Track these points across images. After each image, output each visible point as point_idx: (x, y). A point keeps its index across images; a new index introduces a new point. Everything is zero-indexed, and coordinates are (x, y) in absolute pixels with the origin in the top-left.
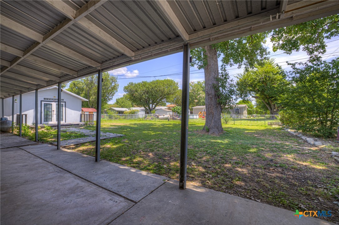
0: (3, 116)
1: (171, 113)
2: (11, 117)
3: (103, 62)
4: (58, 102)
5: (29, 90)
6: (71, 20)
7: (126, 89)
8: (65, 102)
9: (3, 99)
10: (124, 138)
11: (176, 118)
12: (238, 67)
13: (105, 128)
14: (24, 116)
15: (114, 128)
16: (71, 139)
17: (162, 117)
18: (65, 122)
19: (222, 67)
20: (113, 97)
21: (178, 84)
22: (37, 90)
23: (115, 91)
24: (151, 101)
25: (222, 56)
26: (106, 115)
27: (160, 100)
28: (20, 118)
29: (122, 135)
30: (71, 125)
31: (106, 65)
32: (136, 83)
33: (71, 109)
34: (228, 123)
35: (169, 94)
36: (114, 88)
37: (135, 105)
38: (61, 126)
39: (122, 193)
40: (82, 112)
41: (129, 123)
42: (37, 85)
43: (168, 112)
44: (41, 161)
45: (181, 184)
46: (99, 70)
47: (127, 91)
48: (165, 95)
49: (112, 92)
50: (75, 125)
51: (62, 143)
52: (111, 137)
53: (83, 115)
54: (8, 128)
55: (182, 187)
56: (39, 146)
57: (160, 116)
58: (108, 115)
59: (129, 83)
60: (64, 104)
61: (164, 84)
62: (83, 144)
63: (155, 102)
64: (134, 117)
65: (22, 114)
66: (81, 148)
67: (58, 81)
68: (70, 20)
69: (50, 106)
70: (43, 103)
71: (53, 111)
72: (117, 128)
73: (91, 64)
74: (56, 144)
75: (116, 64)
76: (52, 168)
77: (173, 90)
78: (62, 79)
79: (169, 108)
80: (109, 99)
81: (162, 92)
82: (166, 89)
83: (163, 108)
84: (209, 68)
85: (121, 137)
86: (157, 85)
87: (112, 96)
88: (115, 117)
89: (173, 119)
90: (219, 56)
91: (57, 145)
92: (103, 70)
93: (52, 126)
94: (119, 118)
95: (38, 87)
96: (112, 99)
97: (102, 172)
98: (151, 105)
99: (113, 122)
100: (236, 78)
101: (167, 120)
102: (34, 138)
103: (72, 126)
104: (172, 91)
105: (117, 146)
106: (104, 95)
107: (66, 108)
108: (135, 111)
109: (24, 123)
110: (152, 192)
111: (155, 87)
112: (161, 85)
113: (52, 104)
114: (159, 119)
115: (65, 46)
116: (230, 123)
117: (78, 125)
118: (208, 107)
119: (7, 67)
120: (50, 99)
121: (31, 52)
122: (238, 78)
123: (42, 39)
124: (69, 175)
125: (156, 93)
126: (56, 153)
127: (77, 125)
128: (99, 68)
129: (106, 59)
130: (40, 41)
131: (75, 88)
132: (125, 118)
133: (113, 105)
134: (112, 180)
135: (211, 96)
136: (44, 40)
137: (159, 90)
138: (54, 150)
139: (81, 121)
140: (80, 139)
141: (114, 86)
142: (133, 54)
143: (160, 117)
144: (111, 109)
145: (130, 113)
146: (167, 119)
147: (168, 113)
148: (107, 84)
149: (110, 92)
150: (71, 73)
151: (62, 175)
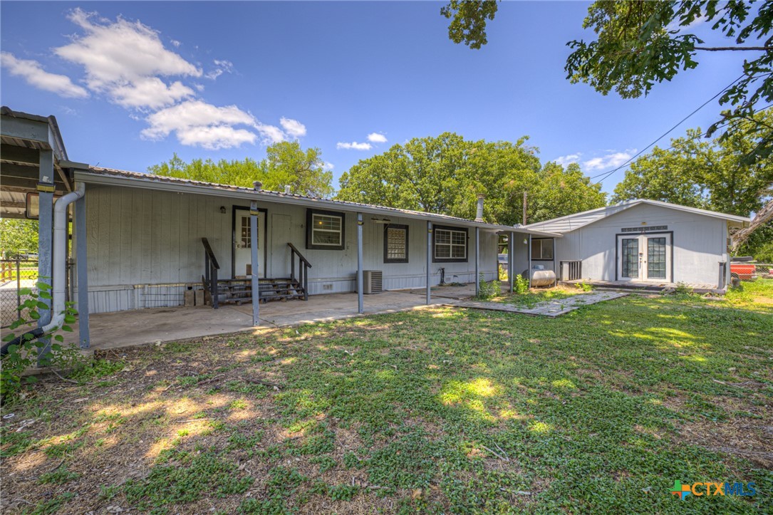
8: (672, 233)
18: (672, 281)
60: (668, 236)
69: (635, 243)
70: (620, 238)
71: (641, 254)
113: (638, 239)
120: (634, 230)
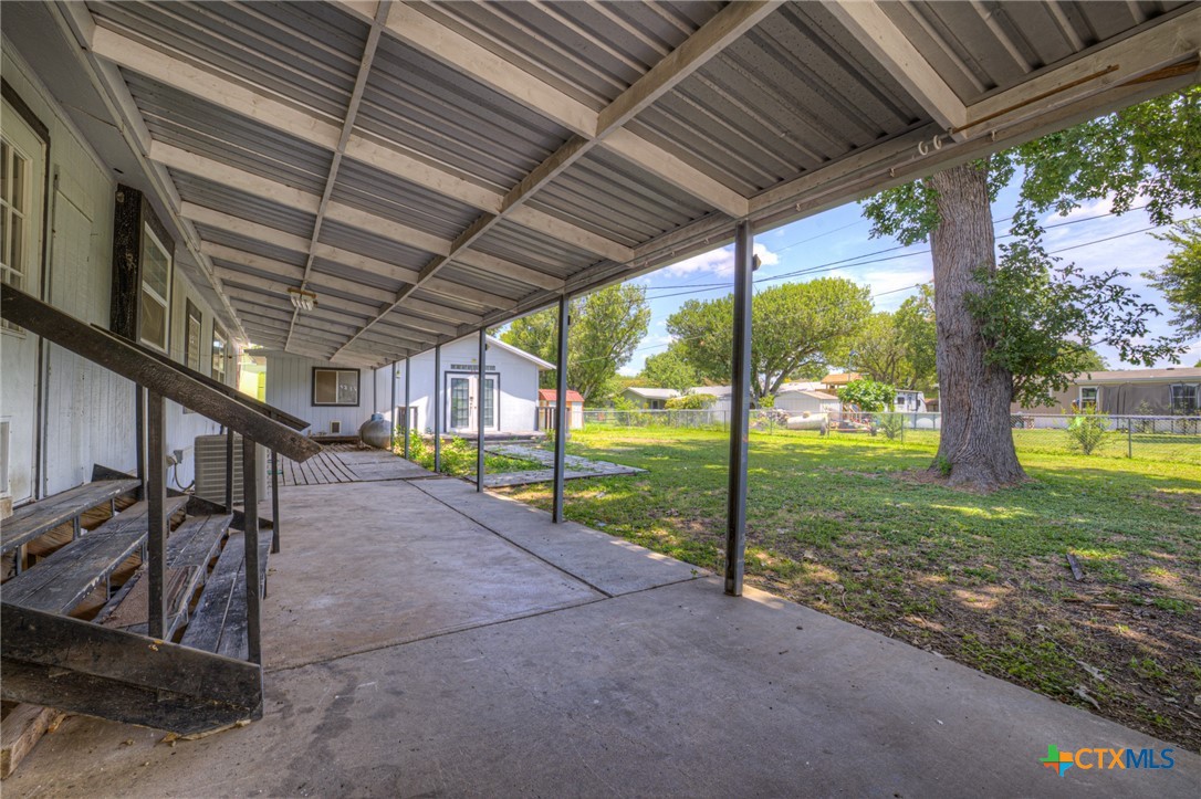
0: (375, 411)
1: (837, 407)
2: (390, 413)
3: (569, 276)
4: (480, 373)
5: (423, 347)
6: (495, 216)
7: (675, 323)
8: (499, 374)
9: (375, 369)
10: (642, 480)
11: (857, 424)
12: (1112, 207)
13: (598, 450)
14: (412, 411)
15: (624, 452)
16: (508, 473)
17: (799, 419)
18: (499, 429)
19: (1016, 221)
20: (634, 352)
21: (868, 292)
22: (438, 347)
23: (638, 334)
24: (762, 364)
25: (1020, 175)
26: (611, 411)
27: (800, 357)
28: (404, 414)
29: (637, 470)
30: (510, 438)
31: (574, 284)
32: (709, 302)
33: (512, 394)
34: (1095, 451)
35: (831, 334)
36: (638, 324)
37: (706, 380)
38: (487, 439)
39: (589, 580)
40: (541, 404)
41: (676, 438)
42: (438, 336)
43: (823, 401)
44: (446, 508)
45: (730, 581)
46: (562, 296)
47: (680, 329)
48: (814, 339)
49: (629, 338)
50: (520, 438)
51: (488, 480)
52: (606, 472)
53: (544, 411)
54: (384, 438)
55: (731, 591)
56: (442, 481)
57: (791, 415)
58: (617, 411)
59: (686, 304)
60: (495, 378)
61: (810, 299)
62: (531, 485)
63: (776, 368)
64: (697, 419)
65: (411, 405)
66: (527, 495)
67: (479, 325)
68: (492, 216)
69: (465, 385)
70: (450, 376)
71: (472, 398)
72: (629, 452)
73: (543, 284)
74: (475, 480)
75: (596, 278)
76: (465, 523)
77: (850, 318)
78: (489, 320)
79: (832, 387)
80: (623, 361)
81: (804, 330)
82: (819, 320)
83: (810, 386)
84: (947, 235)
85: (635, 474)
86: (783, 305)
87: (630, 349)
88: (637, 417)
89: (844, 428)
90: (1007, 179)
91: (477, 484)
92: (569, 295)
93: (468, 440)
94: (650, 423)
95: (441, 341)
96: (630, 360)
97: (561, 541)
98: (762, 377)
99: (628, 434)
100: (1167, 242)
101: (819, 432)
102: (432, 463)
103: (515, 441)
104: (845, 320)
105: (617, 496)
106: (604, 347)
107: (501, 393)
108: (701, 398)
109: (412, 427)
110: (655, 587)
111: (777, 312)
112: (800, 305)
113: (468, 380)
114: (787, 428)
115: (489, 254)
116: (1109, 452)
117: (529, 437)
118: (947, 382)
119: (391, 305)
120: (464, 367)
121: (434, 272)
122: (1176, 240)
123: (449, 249)
124: (495, 537)
125: (779, 333)
126: (474, 498)
127: (525, 440)
128: (562, 292)
129: (576, 268)
130: (447, 254)
131: (525, 331)
132: (667, 423)
133: (637, 378)
134: (576, 557)
135: (958, 341)
136: (453, 250)
137: (794, 322)
138: (471, 492)
139: (537, 428)
140: (530, 472)
141: (637, 318)
142: (631, 254)
143: (790, 420)
144: (627, 394)
145: (686, 404)
146: (820, 429)
147: (823, 406)
148: (613, 310)
149: (623, 336)
150: (503, 306)
151: (482, 535)
